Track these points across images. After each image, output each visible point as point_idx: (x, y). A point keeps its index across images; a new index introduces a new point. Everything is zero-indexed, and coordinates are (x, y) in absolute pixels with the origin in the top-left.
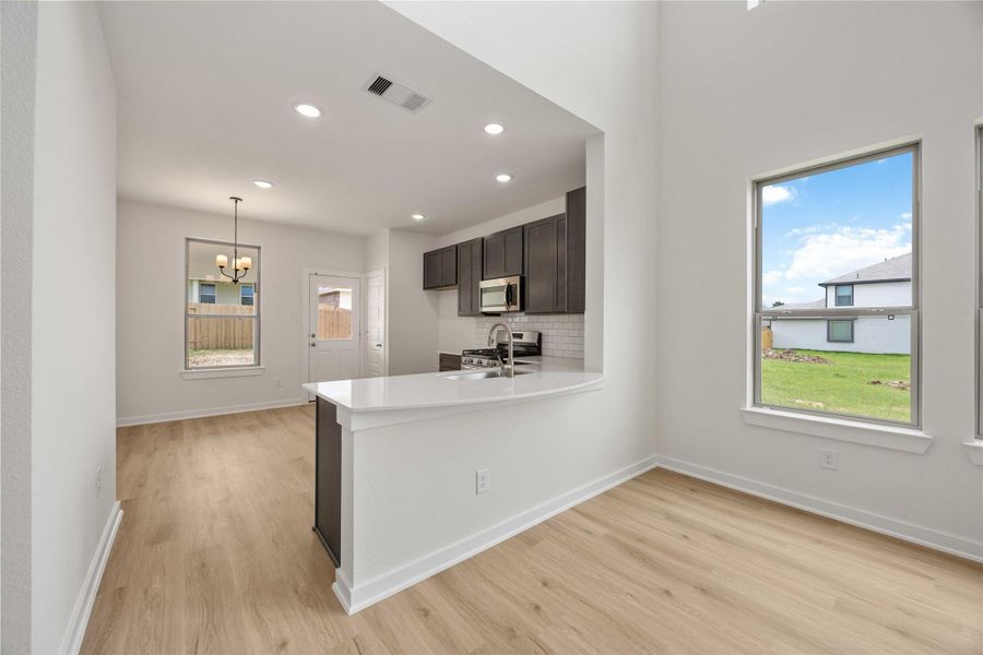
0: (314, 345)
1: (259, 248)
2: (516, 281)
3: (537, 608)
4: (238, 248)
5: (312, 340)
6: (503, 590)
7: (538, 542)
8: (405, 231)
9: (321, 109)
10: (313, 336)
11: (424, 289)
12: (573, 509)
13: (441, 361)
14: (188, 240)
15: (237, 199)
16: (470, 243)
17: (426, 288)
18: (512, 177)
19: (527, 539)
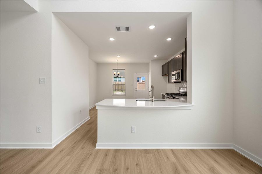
0: (136, 91)
1: (125, 69)
2: (180, 71)
3: (128, 169)
4: (118, 70)
5: (136, 90)
6: (125, 160)
7: (148, 153)
8: (155, 60)
9: (114, 38)
10: (136, 89)
11: (162, 76)
12: (172, 150)
13: (162, 96)
14: (113, 69)
15: (117, 60)
16: (170, 61)
17: (162, 75)
18: (172, 38)
19: (146, 151)
